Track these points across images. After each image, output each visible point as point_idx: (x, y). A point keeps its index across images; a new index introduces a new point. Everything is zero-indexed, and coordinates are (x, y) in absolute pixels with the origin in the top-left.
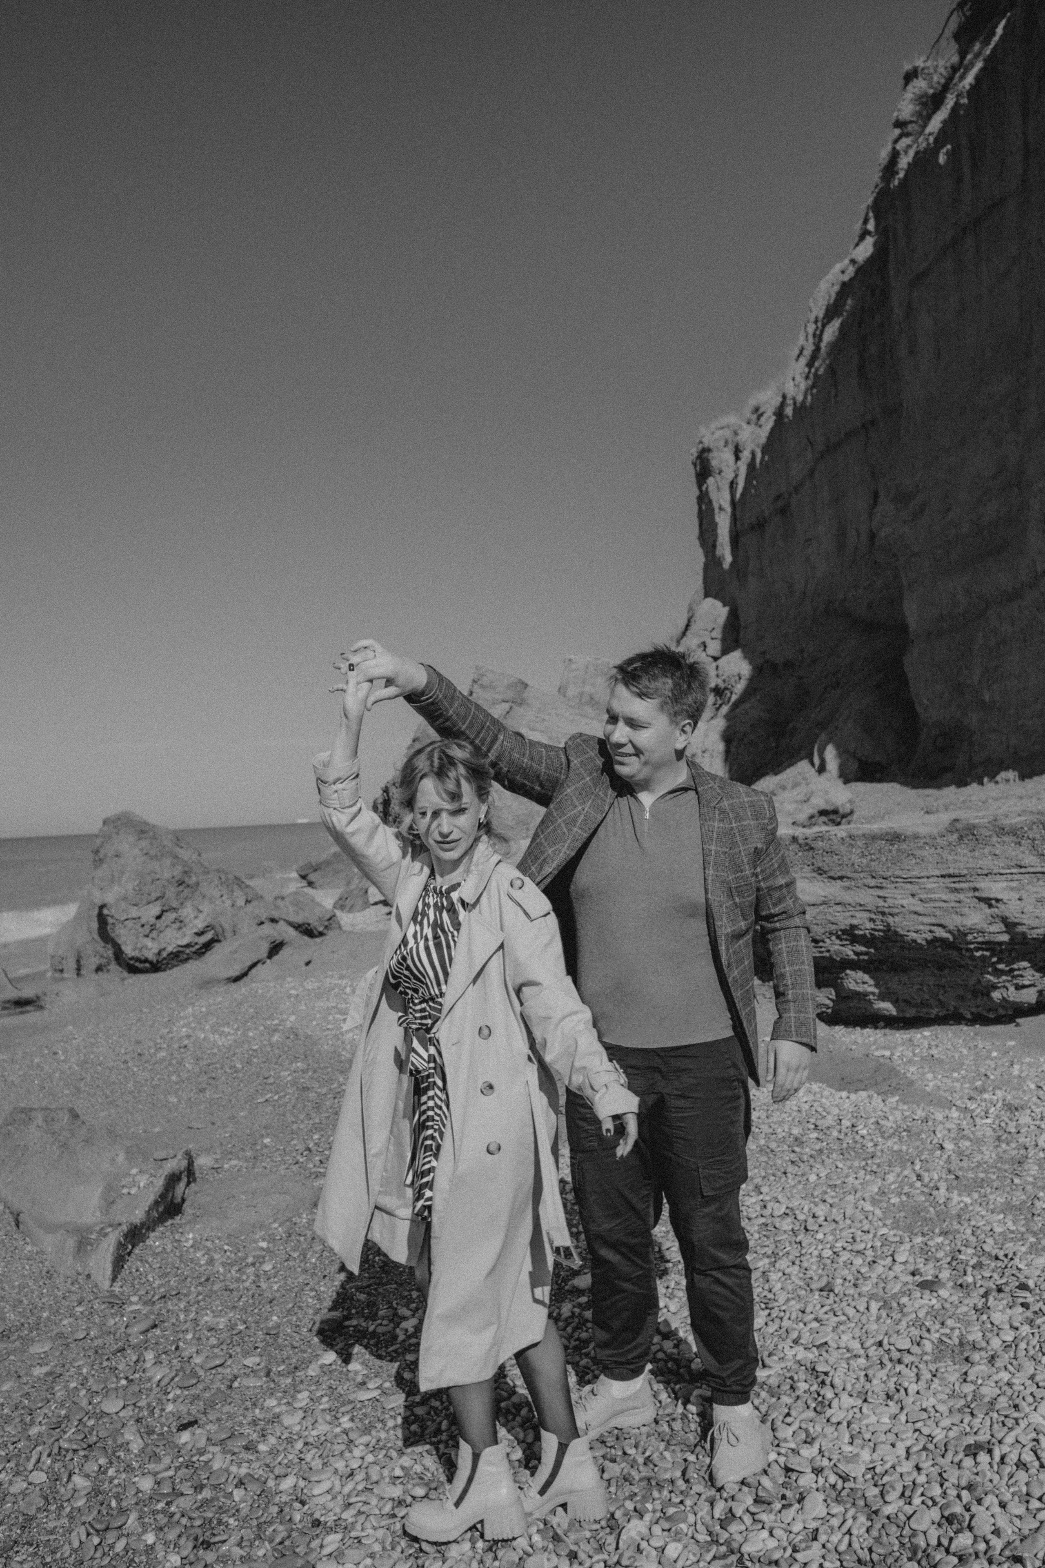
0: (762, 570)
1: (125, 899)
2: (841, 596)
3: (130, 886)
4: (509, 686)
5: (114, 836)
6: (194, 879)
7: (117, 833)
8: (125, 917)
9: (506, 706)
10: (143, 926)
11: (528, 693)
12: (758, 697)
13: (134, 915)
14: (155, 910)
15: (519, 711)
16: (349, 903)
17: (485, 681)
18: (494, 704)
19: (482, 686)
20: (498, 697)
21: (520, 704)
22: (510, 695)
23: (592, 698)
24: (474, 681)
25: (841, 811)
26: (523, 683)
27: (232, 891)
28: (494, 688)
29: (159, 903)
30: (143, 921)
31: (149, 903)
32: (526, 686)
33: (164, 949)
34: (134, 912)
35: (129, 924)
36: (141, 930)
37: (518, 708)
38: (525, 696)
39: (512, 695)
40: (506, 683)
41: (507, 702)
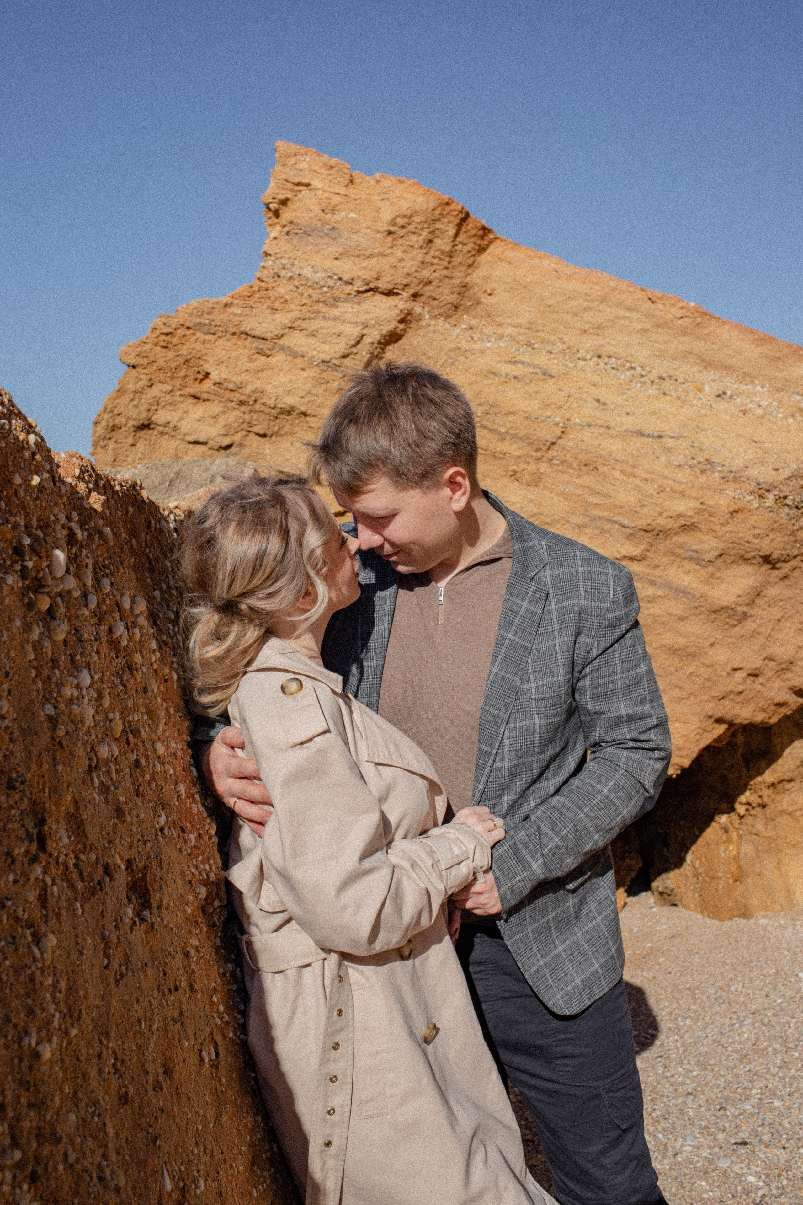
9: (384, 309)
17: (306, 209)
20: (346, 269)
22: (402, 264)
28: (333, 234)
37: (441, 324)
38: (477, 277)
39: (410, 265)
40: (386, 215)
41: (390, 293)
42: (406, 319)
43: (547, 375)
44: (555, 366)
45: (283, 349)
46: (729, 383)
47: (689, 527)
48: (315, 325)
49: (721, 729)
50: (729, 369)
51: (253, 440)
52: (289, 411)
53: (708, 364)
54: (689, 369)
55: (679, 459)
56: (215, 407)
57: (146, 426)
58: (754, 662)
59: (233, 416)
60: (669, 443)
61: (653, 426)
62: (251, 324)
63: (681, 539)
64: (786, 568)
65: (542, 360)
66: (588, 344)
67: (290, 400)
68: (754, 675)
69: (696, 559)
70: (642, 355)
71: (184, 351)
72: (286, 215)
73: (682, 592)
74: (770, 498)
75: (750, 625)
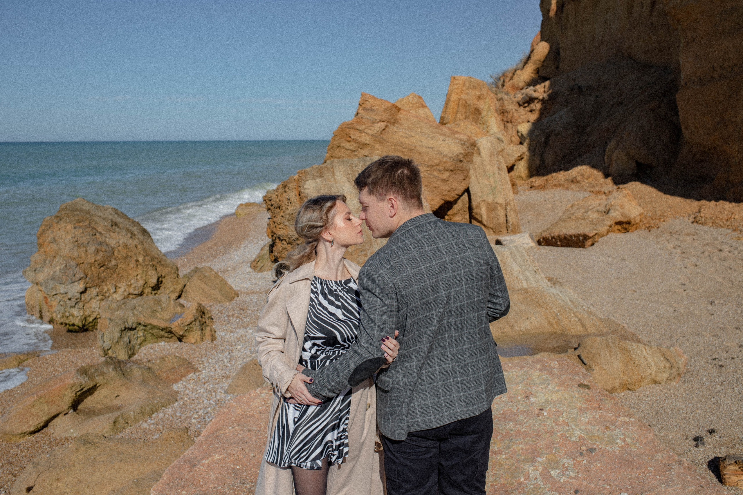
0: (576, 26)
1: (53, 278)
2: (627, 46)
3: (57, 269)
4: (385, 110)
5: (55, 224)
6: (113, 262)
7: (58, 223)
8: (55, 293)
9: (383, 125)
10: (70, 299)
11: (401, 115)
12: (569, 108)
13: (62, 292)
14: (80, 287)
15: (393, 128)
16: (260, 265)
17: (368, 105)
18: (373, 123)
19: (365, 109)
20: (376, 117)
21: (394, 124)
22: (386, 116)
23: (466, 102)
24: (360, 105)
25: (633, 222)
26: (396, 107)
27: (147, 271)
28: (374, 111)
29: (82, 282)
30: (70, 295)
31: (74, 282)
32: (399, 109)
33: (89, 316)
34: (62, 289)
35: (58, 297)
36: (68, 302)
37: (392, 126)
38: (398, 117)
39: (387, 116)
40: (383, 107)
41: (384, 121)
42: (386, 126)
43: (411, 136)
44: (413, 134)
45: (364, 132)
46: (445, 138)
47: (438, 165)
48: (371, 128)
49: (443, 202)
50: (444, 135)
51: (359, 149)
52: (366, 144)
53: (441, 134)
54: (437, 135)
55: (436, 152)
56: (353, 143)
57: (338, 147)
58: (449, 189)
59: (356, 145)
60: (434, 149)
61: (431, 146)
62: (358, 127)
63: (436, 167)
64: (455, 171)
65: (410, 133)
66: (419, 130)
67: (367, 142)
68: (449, 191)
69: (440, 171)
70: (429, 132)
71: (345, 132)
72: (363, 106)
73: (436, 176)
74: (452, 160)
75: (448, 182)
